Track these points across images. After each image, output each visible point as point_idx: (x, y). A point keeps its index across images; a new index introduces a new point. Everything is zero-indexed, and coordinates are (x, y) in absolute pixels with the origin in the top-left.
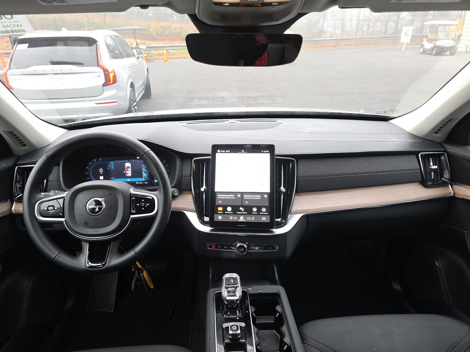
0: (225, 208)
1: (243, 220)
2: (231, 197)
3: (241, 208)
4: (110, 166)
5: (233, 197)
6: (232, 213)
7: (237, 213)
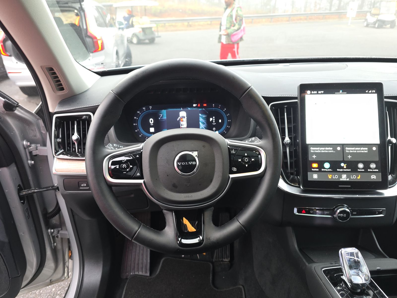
0: (321, 164)
1: (346, 179)
2: (328, 150)
3: (342, 165)
4: (163, 115)
5: (331, 150)
6: (330, 170)
7: (338, 170)
